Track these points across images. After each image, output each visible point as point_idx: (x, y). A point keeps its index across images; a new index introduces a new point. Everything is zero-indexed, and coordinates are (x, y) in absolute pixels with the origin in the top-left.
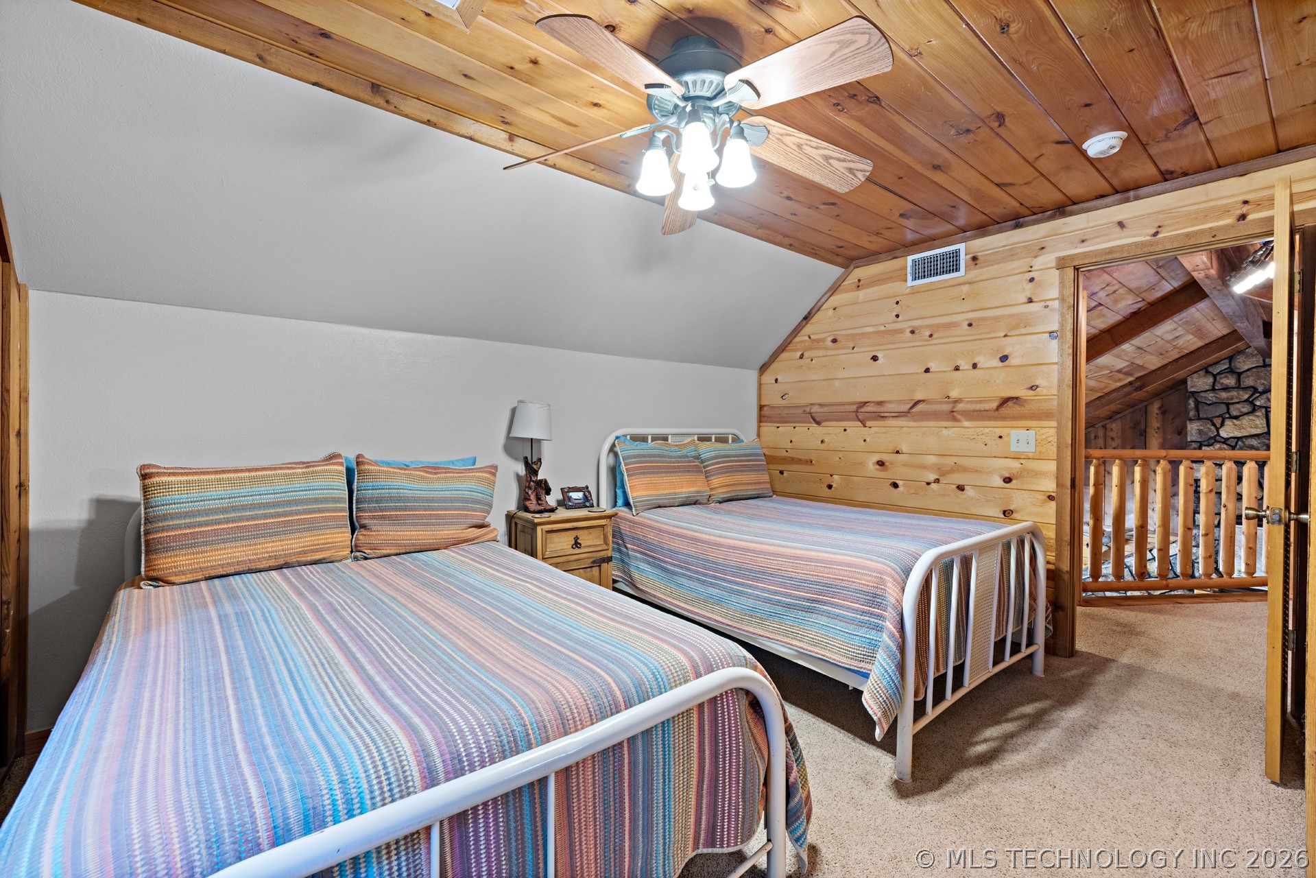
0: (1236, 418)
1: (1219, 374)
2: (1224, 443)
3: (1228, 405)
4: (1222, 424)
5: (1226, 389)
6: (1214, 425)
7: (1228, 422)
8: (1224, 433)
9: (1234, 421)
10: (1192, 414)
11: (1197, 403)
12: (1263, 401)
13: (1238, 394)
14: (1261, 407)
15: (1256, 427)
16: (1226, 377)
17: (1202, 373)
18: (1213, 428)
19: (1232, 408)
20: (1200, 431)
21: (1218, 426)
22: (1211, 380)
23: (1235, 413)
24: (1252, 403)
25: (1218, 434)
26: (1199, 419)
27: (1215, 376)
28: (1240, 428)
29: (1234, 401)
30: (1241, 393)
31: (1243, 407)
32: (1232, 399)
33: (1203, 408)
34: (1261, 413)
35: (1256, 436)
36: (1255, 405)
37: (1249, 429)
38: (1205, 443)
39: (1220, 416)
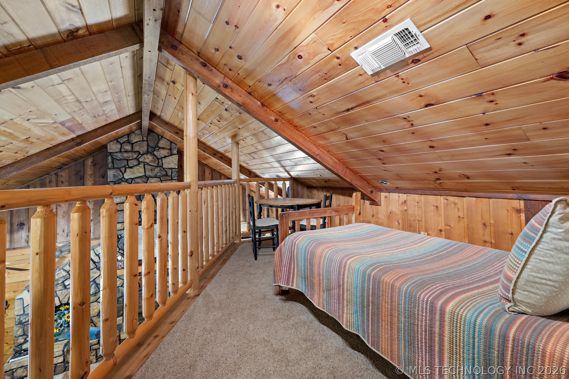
0: (131, 168)
1: (123, 143)
2: (126, 182)
3: (127, 160)
4: (125, 171)
5: (126, 151)
6: (121, 171)
7: (128, 170)
8: (126, 177)
9: (131, 169)
10: (110, 165)
11: (113, 159)
12: (143, 159)
13: (132, 155)
14: (142, 162)
15: (140, 173)
16: (126, 145)
17: (115, 142)
18: (121, 173)
19: (129, 162)
20: (114, 176)
21: (123, 172)
22: (119, 146)
23: (131, 165)
24: (138, 160)
25: (123, 177)
26: (114, 168)
27: (121, 144)
28: (133, 173)
29: (130, 159)
30: (133, 154)
31: (134, 162)
32: (129, 157)
33: (116, 162)
34: (142, 165)
35: (140, 177)
36: (139, 161)
37: (137, 174)
38: (117, 182)
39: (124, 167)
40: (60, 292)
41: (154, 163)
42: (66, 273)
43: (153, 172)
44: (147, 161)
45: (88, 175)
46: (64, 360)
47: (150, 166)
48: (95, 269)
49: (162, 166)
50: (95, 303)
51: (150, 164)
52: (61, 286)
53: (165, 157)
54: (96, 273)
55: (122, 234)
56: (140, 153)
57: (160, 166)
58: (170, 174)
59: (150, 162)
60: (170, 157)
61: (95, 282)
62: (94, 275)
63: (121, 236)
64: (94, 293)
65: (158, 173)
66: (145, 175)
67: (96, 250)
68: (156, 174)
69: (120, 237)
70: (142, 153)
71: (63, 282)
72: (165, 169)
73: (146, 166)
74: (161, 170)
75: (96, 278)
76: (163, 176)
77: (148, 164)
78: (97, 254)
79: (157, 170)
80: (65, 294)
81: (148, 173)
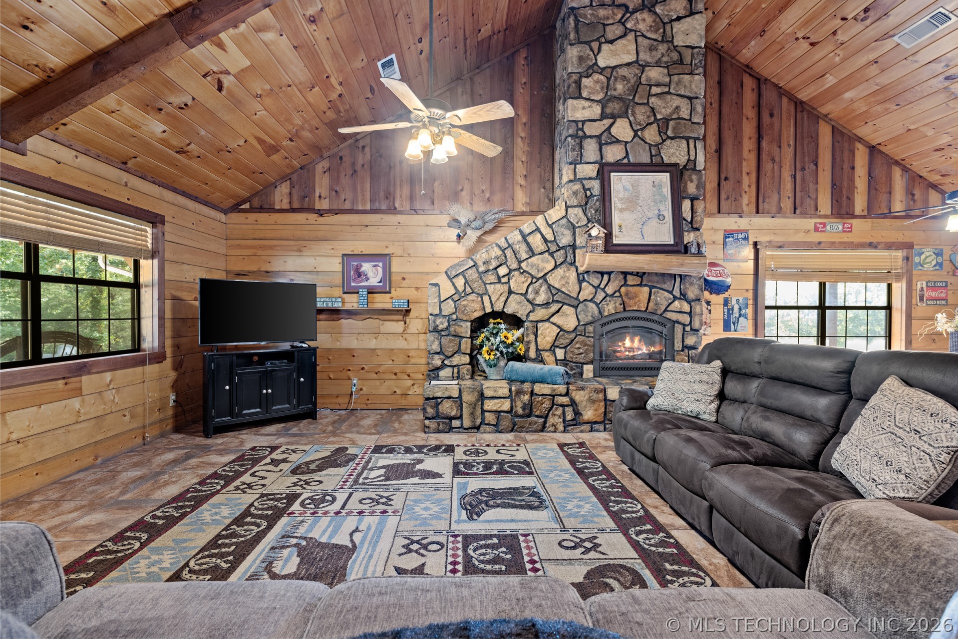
0: (611, 42)
2: (600, 73)
3: (604, 26)
4: (599, 50)
5: (604, 5)
6: (593, 50)
7: (605, 47)
8: (602, 63)
9: (610, 45)
10: (572, 35)
11: (577, 23)
12: (633, 22)
13: (613, 12)
14: (631, 30)
15: (628, 54)
18: (591, 54)
19: (608, 29)
20: (581, 59)
21: (596, 52)
23: (610, 36)
24: (623, 24)
25: (596, 64)
26: (579, 42)
28: (614, 54)
29: (609, 22)
30: (615, 11)
31: (617, 29)
32: (608, 18)
33: (583, 29)
34: (631, 36)
35: (628, 64)
36: (626, 28)
37: (624, 56)
38: (585, 74)
39: (598, 40)
40: (493, 286)
41: (656, 31)
42: (501, 253)
43: (654, 53)
44: (642, 27)
45: (520, 85)
46: (512, 408)
47: (648, 41)
48: (547, 253)
49: (672, 42)
50: (547, 324)
51: (649, 35)
52: (492, 274)
53: (679, 19)
54: (548, 262)
55: (593, 189)
56: (627, 7)
57: (667, 40)
58: (687, 60)
59: (648, 31)
60: (688, 19)
61: (546, 281)
62: (546, 265)
63: (591, 194)
64: (545, 302)
65: (663, 55)
66: (637, 62)
67: (549, 215)
68: (659, 59)
69: (588, 193)
70: (631, 7)
71: (496, 268)
72: (678, 49)
73: (640, 39)
74: (669, 49)
75: (548, 273)
76: (675, 63)
77: (643, 36)
78: (550, 223)
79: (662, 48)
80: (499, 293)
81: (644, 57)
